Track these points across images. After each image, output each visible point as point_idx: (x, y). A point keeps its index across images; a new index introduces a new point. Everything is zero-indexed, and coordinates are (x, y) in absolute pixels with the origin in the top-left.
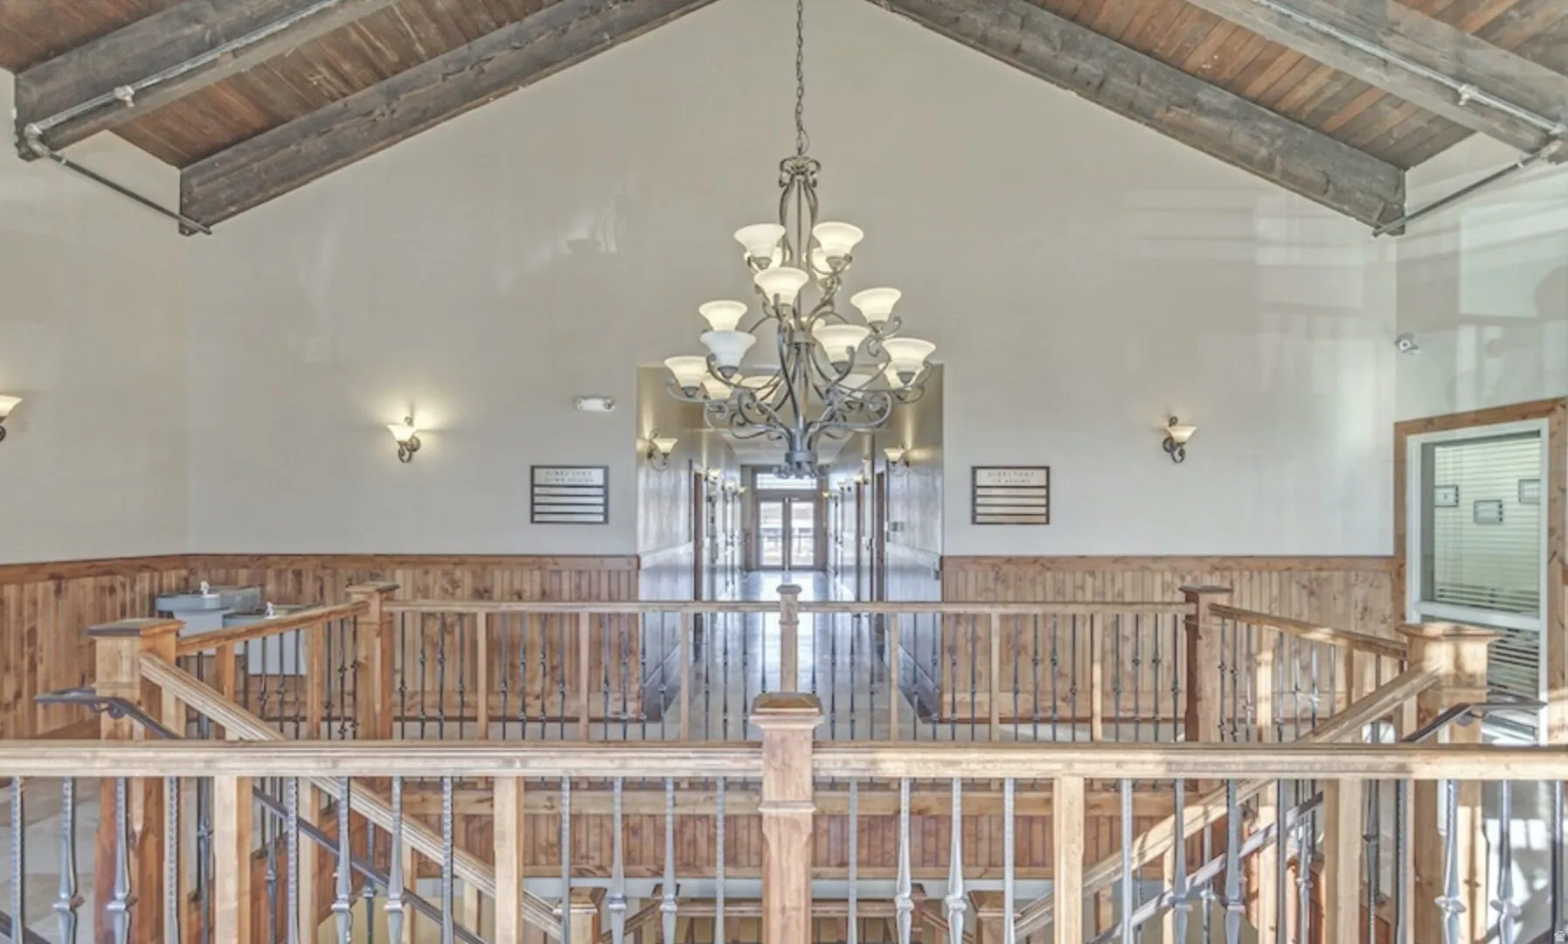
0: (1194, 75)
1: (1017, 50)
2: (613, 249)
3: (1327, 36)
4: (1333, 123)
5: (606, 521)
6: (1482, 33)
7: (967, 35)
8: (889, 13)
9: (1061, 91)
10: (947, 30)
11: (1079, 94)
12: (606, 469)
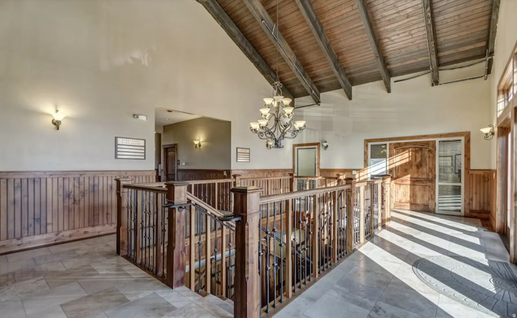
0: (271, 69)
1: (245, 50)
2: (147, 64)
3: (301, 75)
4: (289, 87)
5: (145, 159)
6: (314, 82)
7: (237, 41)
8: (220, 27)
9: (251, 62)
10: (233, 38)
11: (254, 65)
12: (145, 140)
